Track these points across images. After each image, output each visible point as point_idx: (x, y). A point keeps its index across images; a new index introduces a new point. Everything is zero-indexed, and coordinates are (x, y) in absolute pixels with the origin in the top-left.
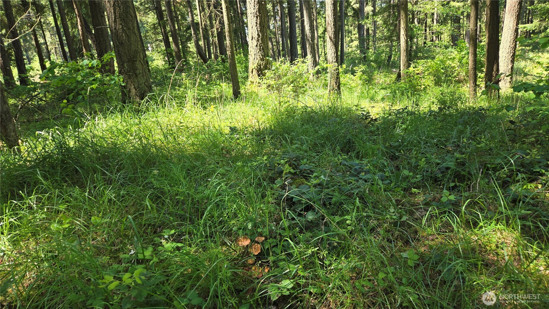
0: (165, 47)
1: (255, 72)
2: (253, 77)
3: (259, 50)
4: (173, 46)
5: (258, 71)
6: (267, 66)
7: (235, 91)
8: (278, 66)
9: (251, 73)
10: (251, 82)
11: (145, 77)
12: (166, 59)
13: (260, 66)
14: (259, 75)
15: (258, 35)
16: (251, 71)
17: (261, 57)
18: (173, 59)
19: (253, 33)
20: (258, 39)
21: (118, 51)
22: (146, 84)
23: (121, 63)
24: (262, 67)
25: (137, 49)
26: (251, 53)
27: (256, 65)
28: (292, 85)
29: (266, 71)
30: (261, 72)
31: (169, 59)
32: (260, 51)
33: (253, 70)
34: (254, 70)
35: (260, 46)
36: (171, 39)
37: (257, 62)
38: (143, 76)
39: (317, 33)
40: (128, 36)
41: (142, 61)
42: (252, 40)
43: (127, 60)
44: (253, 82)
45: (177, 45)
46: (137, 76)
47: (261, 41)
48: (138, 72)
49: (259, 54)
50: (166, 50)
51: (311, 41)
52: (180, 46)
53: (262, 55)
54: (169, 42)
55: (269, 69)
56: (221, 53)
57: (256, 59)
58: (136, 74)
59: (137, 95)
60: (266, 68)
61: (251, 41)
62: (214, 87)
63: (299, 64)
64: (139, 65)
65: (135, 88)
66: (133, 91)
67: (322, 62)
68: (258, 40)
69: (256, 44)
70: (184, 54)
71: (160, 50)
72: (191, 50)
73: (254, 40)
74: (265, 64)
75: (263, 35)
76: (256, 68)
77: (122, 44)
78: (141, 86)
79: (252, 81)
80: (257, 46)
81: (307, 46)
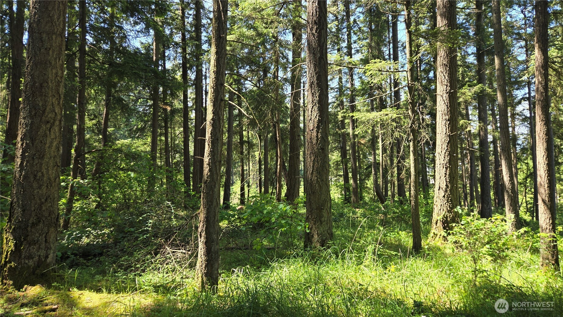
0: (343, 182)
1: (440, 224)
2: (437, 229)
3: (446, 201)
4: (351, 182)
5: (443, 223)
6: (456, 218)
7: (415, 243)
8: (469, 221)
9: (435, 225)
10: (434, 233)
11: (329, 225)
12: (343, 193)
13: (447, 218)
14: (444, 228)
15: (447, 185)
16: (435, 222)
17: (449, 209)
18: (350, 193)
19: (441, 183)
20: (446, 189)
21: (310, 198)
22: (329, 231)
23: (310, 210)
24: (449, 219)
25: (326, 198)
26: (437, 203)
27: (441, 216)
28: (488, 246)
29: (454, 225)
30: (447, 225)
31: (345, 193)
32: (448, 202)
33: (437, 221)
34: (439, 221)
35: (448, 197)
36: (350, 175)
37: (444, 213)
38: (327, 224)
39: (517, 180)
40: (320, 186)
41: (328, 209)
42: (439, 190)
43: (315, 208)
44: (437, 235)
45: (355, 181)
46: (321, 223)
47: (450, 192)
48: (323, 219)
49: (446, 205)
50: (344, 185)
51: (510, 193)
52: (358, 182)
53: (449, 207)
54: (348, 177)
55: (458, 223)
56: (400, 195)
57: (442, 210)
58: (321, 221)
59: (318, 241)
60: (453, 220)
61: (437, 192)
62: (392, 233)
63: (497, 222)
64: (325, 214)
65: (318, 234)
66: (316, 237)
67: (523, 213)
68: (446, 191)
69: (443, 194)
70: (360, 190)
71: (338, 184)
72: (368, 186)
73: (441, 190)
74: (453, 216)
75: (452, 187)
76: (442, 220)
77: (314, 193)
78: (324, 233)
79: (436, 232)
80: (444, 196)
81: (506, 198)
